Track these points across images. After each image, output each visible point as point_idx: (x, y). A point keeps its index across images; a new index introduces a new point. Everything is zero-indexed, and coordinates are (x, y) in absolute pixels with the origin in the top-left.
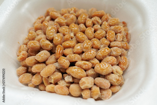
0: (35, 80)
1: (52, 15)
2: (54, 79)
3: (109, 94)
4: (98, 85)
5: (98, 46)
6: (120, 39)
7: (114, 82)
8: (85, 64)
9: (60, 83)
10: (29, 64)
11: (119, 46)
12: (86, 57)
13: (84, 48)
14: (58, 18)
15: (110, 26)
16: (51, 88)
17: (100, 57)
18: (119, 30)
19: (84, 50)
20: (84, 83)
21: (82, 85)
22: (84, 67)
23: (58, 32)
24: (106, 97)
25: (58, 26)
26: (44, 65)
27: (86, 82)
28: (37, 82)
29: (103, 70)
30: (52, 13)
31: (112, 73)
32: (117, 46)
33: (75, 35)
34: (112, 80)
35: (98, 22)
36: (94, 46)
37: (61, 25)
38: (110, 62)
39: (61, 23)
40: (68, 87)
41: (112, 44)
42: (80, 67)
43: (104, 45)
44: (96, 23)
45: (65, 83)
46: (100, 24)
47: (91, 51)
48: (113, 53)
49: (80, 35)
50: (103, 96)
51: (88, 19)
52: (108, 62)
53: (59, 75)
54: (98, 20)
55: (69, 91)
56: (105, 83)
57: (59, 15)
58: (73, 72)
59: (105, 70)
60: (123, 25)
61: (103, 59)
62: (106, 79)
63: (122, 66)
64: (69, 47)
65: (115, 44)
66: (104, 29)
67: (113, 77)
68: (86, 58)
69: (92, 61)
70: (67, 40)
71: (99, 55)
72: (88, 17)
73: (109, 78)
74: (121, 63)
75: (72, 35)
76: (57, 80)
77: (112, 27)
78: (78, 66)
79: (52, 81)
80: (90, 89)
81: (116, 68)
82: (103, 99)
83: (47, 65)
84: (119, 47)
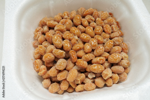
0: (64, 86)
1: (50, 24)
2: (81, 80)
3: (125, 76)
4: (116, 72)
5: (102, 41)
6: (116, 29)
7: (126, 66)
8: (101, 60)
9: (86, 81)
11: (117, 36)
12: (98, 54)
13: (93, 47)
14: (56, 26)
15: (103, 20)
16: (81, 88)
17: (108, 49)
18: (112, 22)
19: (94, 48)
22: (101, 63)
23: (63, 39)
24: (124, 79)
25: (61, 33)
26: (66, 72)
27: (108, 74)
28: (66, 88)
29: (116, 60)
31: (122, 59)
32: (116, 37)
33: (79, 37)
34: (124, 65)
35: (92, 20)
36: (100, 42)
37: (62, 31)
39: (62, 29)
40: (94, 82)
41: (112, 35)
43: (106, 39)
44: (90, 21)
45: (90, 80)
46: (94, 21)
47: (100, 48)
48: (116, 43)
49: (84, 36)
50: (121, 79)
51: (83, 19)
52: (116, 51)
53: (83, 76)
54: (91, 18)
55: (95, 85)
56: (120, 68)
57: (56, 23)
58: (95, 70)
60: (111, 16)
61: (111, 50)
62: (120, 65)
63: (125, 51)
64: (80, 49)
65: (114, 35)
66: (100, 25)
67: (124, 62)
69: (104, 55)
70: (75, 44)
71: (107, 49)
72: (81, 18)
73: (121, 64)
74: (124, 48)
75: (76, 38)
76: (83, 80)
77: (106, 21)
78: (96, 63)
80: (111, 78)
81: (124, 54)
82: (121, 81)
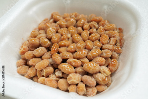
0: (31, 72)
1: (55, 18)
2: (46, 73)
3: (93, 91)
4: (84, 82)
5: (90, 47)
6: (113, 42)
7: (100, 81)
8: (75, 62)
9: (51, 76)
10: (27, 57)
11: (110, 48)
13: (77, 48)
14: (60, 21)
15: (106, 30)
16: (42, 80)
17: (90, 57)
19: (77, 50)
20: (71, 78)
21: (69, 80)
22: (73, 64)
23: (57, 32)
24: (90, 94)
25: (59, 27)
26: (40, 59)
27: (73, 78)
28: (31, 74)
29: (90, 68)
30: (55, 16)
31: (100, 72)
32: (108, 49)
33: (72, 36)
34: (98, 79)
35: (95, 27)
36: (87, 47)
37: (61, 27)
38: (98, 62)
39: (62, 25)
40: (57, 81)
41: (104, 47)
42: (70, 64)
43: (96, 47)
44: (93, 27)
45: (55, 77)
46: (96, 28)
47: (82, 51)
48: (103, 55)
49: (76, 36)
51: (86, 23)
52: (97, 62)
53: (51, 69)
54: (94, 24)
55: (57, 84)
56: (91, 80)
57: (61, 18)
59: (92, 69)
60: (119, 31)
61: (93, 59)
62: (93, 77)
63: (111, 67)
64: (64, 46)
65: (106, 46)
66: (99, 33)
67: (99, 76)
68: (77, 57)
69: (82, 60)
70: (63, 39)
71: (89, 55)
72: (86, 21)
73: (95, 76)
74: (111, 64)
75: (69, 36)
76: (48, 74)
77: (107, 32)
79: (44, 74)
81: (104, 68)
83: (42, 59)
84: (110, 50)
